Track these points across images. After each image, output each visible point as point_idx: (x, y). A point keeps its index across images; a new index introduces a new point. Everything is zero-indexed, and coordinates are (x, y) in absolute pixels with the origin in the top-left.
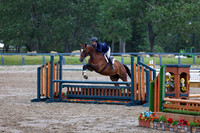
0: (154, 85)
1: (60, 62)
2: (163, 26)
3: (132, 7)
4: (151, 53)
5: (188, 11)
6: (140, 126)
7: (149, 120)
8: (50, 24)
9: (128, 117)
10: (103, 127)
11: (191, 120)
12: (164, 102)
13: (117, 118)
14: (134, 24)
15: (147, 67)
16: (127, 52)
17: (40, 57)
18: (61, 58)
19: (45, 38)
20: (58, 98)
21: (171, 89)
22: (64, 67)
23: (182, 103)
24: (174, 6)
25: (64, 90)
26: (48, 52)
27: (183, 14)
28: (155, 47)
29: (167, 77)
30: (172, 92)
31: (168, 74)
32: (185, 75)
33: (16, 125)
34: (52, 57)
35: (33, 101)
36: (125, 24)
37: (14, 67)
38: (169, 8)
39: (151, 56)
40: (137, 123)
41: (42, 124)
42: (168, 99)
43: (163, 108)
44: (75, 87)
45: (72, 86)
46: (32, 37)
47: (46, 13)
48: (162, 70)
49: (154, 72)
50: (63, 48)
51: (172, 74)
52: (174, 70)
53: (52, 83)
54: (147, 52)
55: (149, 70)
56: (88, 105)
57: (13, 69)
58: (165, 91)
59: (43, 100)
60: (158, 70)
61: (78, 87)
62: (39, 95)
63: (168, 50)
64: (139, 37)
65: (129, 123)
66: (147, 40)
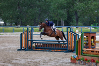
0: (78, 42)
1: (31, 31)
2: (83, 13)
3: (67, 3)
4: (77, 26)
5: (95, 5)
6: (71, 63)
7: (75, 59)
8: (27, 12)
9: (65, 58)
10: (53, 63)
11: (96, 59)
12: (83, 50)
13: (60, 58)
14: (68, 12)
15: (75, 33)
16: (65, 26)
17: (22, 28)
18: (32, 29)
19: (24, 19)
20: (30, 48)
21: (87, 44)
22: (33, 33)
23: (92, 51)
24: (88, 3)
25: (34, 45)
26: (25, 26)
27: (92, 7)
28: (79, 23)
29: (85, 38)
30: (87, 45)
31: (85, 37)
32: (93, 37)
33: (10, 62)
34: (28, 28)
35: (18, 50)
36: (64, 12)
37: (9, 33)
38: (86, 4)
39: (77, 28)
40: (70, 61)
41: (23, 62)
42: (85, 49)
43: (82, 54)
44: (39, 43)
45: (37, 43)
46: (18, 18)
47: (25, 6)
48: (82, 34)
49: (78, 36)
50: (33, 24)
51: (87, 37)
52: (88, 35)
53: (28, 41)
54: (75, 26)
55: (75, 35)
56: (46, 52)
57: (8, 34)
58: (84, 45)
59: (23, 50)
60: (80, 35)
61: (41, 43)
62: (21, 47)
63: (85, 25)
64: (71, 18)
65: (66, 61)
66: (75, 20)
